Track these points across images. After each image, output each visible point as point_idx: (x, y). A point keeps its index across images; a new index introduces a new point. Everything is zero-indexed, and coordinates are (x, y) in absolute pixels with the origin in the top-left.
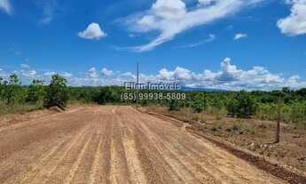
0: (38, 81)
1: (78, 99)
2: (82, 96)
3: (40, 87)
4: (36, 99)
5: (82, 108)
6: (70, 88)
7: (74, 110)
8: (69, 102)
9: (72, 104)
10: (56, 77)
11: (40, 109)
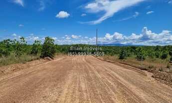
0: (38, 42)
1: (61, 52)
2: (63, 50)
3: (39, 45)
4: (36, 52)
5: (64, 57)
6: (56, 45)
7: (59, 58)
8: (56, 54)
9: (58, 55)
10: (48, 39)
11: (38, 59)
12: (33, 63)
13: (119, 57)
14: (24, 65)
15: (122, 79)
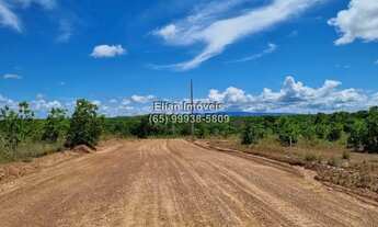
0: (59, 111)
1: (113, 132)
2: (118, 128)
3: (62, 119)
4: (56, 136)
5: (119, 145)
6: (102, 118)
7: (108, 148)
8: (101, 137)
9: (105, 139)
10: (83, 104)
11: (59, 150)
12: (49, 161)
13: (240, 140)
14: (28, 165)
15: (254, 187)
